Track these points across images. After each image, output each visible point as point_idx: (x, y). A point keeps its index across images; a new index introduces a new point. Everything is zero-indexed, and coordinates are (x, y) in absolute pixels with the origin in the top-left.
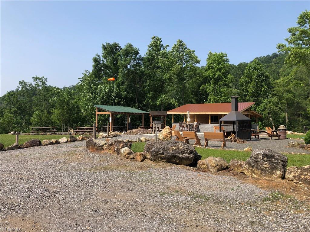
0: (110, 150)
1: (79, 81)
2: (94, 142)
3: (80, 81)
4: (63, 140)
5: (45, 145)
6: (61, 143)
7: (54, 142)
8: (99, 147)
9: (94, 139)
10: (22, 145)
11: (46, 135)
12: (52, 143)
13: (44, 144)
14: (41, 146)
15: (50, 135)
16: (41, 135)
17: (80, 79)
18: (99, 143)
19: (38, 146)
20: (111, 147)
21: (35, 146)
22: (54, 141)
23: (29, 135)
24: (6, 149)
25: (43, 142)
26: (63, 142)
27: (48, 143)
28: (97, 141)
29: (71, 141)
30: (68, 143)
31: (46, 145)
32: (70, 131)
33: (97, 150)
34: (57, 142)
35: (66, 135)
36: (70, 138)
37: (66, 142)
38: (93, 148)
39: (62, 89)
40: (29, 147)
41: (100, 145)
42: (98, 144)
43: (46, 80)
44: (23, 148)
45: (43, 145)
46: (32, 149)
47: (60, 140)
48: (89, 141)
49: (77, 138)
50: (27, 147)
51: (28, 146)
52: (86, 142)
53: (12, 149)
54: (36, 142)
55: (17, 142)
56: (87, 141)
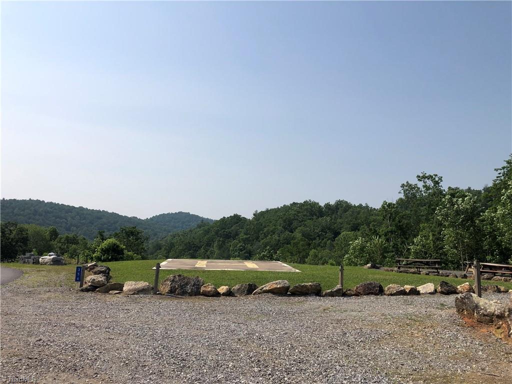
0: (500, 331)
1: (496, 174)
2: (472, 302)
3: (500, 174)
4: (427, 288)
5: (388, 295)
6: (422, 293)
7: (408, 291)
8: (484, 315)
9: (475, 295)
10: (350, 290)
11: (420, 274)
12: (403, 293)
13: (388, 293)
14: (382, 295)
15: (427, 274)
16: (411, 273)
17: (499, 171)
18: (485, 308)
19: (376, 294)
20: (500, 323)
21: (372, 294)
22: (408, 287)
23: (393, 271)
24: (324, 293)
25: (386, 289)
26: (426, 293)
27: (395, 291)
28: (482, 302)
29: (442, 293)
30: (436, 295)
31: (392, 295)
32: (469, 269)
33: (480, 322)
34: (415, 292)
35: (457, 277)
36: (441, 286)
37: (430, 293)
38: (471, 315)
39: (480, 191)
40: (362, 295)
41: (486, 311)
42: (482, 309)
43: (441, 179)
44: (350, 295)
45: (385, 294)
46: (365, 298)
47: (420, 289)
48: (462, 298)
49: (459, 287)
50: (357, 294)
51: (360, 293)
52: (456, 301)
53: (332, 295)
54: (374, 287)
55: (342, 284)
56: (457, 298)
